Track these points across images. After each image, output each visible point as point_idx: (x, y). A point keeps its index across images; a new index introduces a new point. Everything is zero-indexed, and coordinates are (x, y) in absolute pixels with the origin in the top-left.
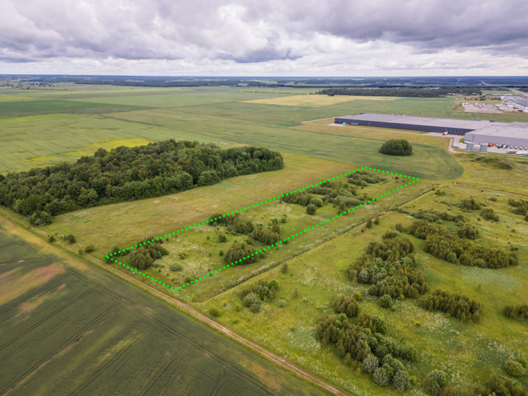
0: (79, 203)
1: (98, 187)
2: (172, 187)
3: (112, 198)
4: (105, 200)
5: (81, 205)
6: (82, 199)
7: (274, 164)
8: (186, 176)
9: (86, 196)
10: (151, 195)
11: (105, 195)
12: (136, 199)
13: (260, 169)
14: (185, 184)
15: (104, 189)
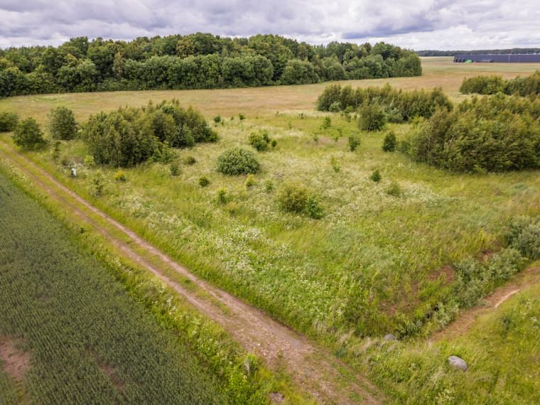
0: (59, 81)
1: (100, 58)
2: (236, 74)
3: (123, 80)
4: (111, 83)
5: (65, 86)
6: (65, 73)
7: (408, 67)
8: (261, 60)
9: (73, 68)
10: (198, 84)
11: (112, 74)
12: (171, 88)
13: (383, 72)
14: (260, 75)
15: (110, 63)
